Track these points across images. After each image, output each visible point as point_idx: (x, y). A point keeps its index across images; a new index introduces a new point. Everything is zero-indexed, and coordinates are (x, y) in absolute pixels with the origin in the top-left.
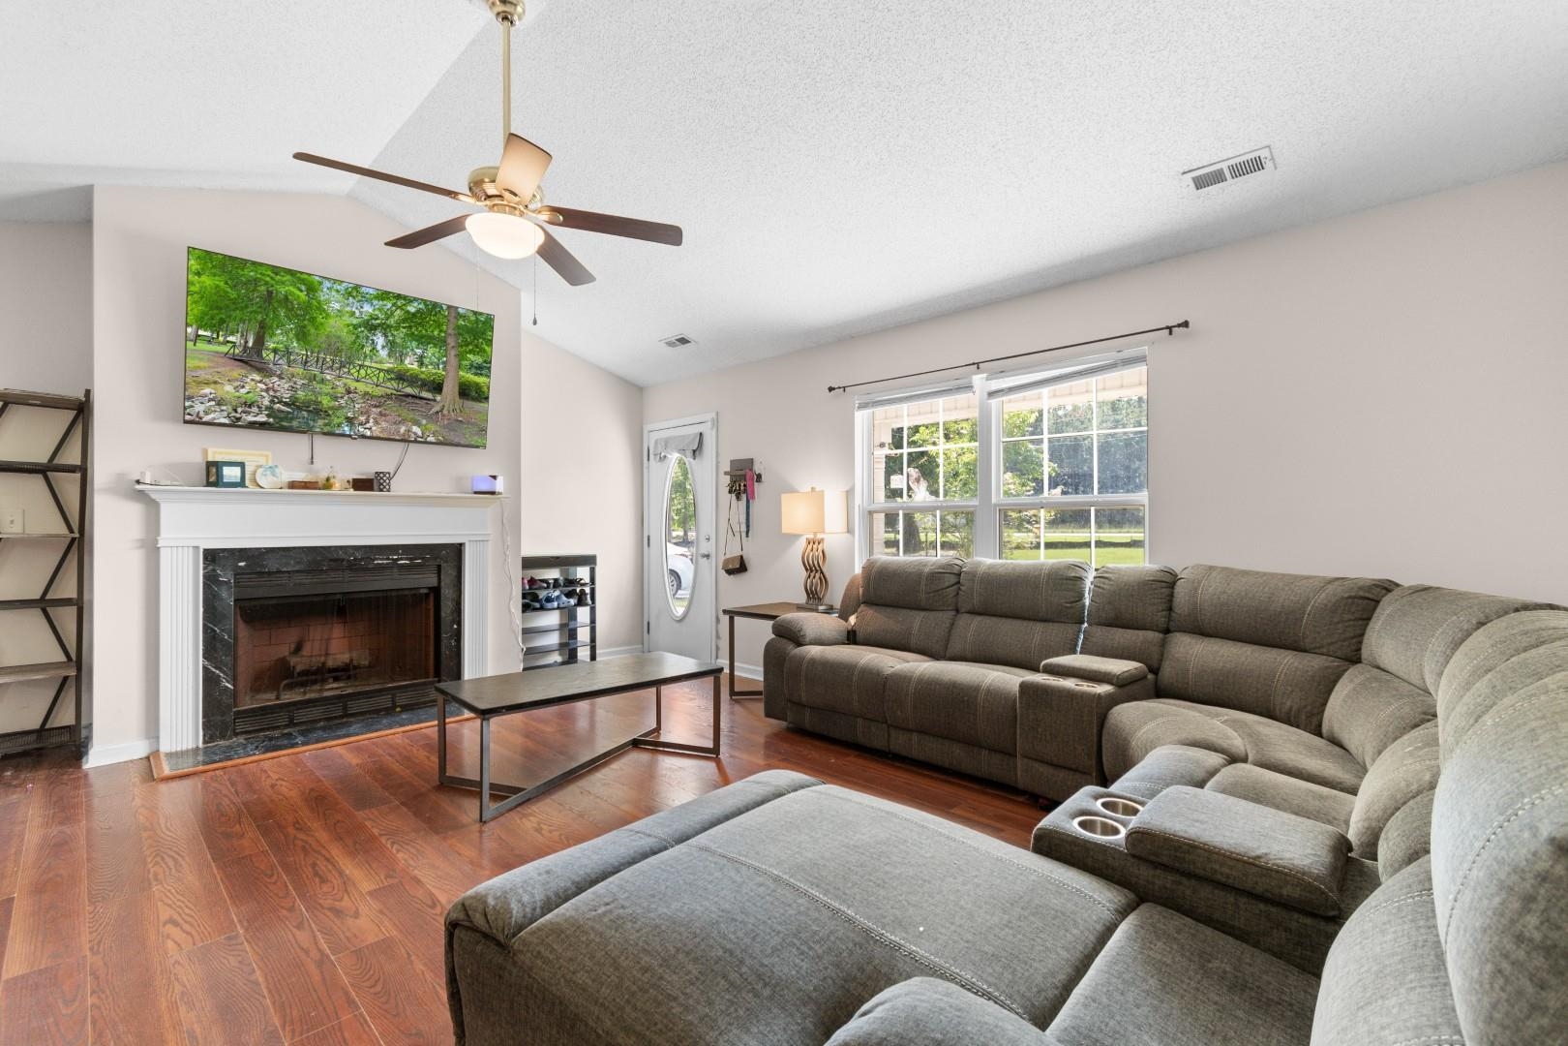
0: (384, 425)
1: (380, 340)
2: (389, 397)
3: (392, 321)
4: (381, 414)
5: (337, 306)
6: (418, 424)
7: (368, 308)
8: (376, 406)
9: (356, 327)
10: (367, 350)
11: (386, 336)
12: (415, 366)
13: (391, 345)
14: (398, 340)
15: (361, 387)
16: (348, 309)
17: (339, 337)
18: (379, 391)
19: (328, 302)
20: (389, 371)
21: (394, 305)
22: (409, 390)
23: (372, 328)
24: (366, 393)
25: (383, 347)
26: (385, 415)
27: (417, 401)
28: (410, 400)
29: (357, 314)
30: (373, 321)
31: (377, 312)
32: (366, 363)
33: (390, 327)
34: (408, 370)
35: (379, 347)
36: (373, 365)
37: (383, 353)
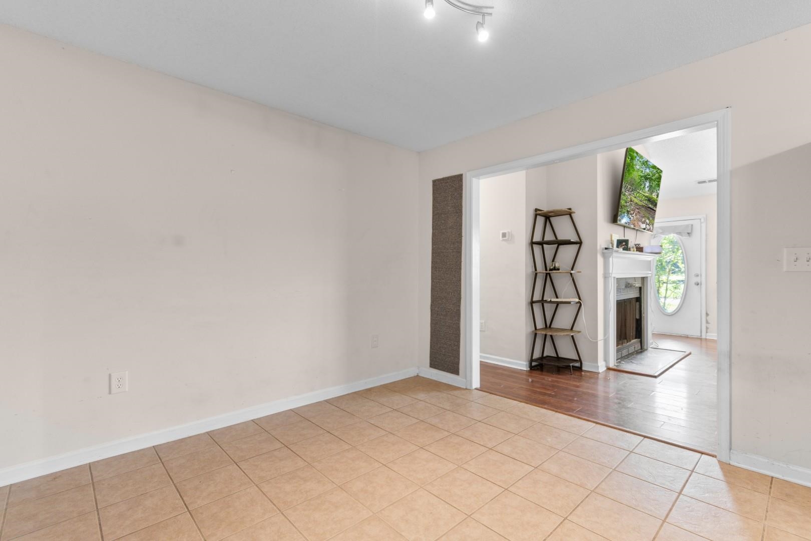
0: (638, 216)
1: (647, 184)
2: (643, 206)
3: (654, 178)
4: (638, 212)
5: (638, 167)
6: (649, 219)
7: (648, 171)
8: (638, 209)
9: (641, 177)
10: (642, 186)
11: (650, 183)
12: (655, 197)
13: (650, 187)
14: (653, 186)
15: (636, 200)
16: (641, 169)
17: (635, 179)
18: (640, 203)
19: (636, 165)
20: (646, 197)
21: (656, 171)
22: (650, 206)
23: (646, 179)
24: (637, 203)
25: (648, 187)
26: (640, 213)
27: (651, 210)
28: (649, 209)
29: (644, 172)
30: (648, 176)
31: (650, 173)
32: (640, 192)
33: (652, 179)
34: (653, 198)
35: (646, 187)
36: (642, 193)
37: (647, 189)
